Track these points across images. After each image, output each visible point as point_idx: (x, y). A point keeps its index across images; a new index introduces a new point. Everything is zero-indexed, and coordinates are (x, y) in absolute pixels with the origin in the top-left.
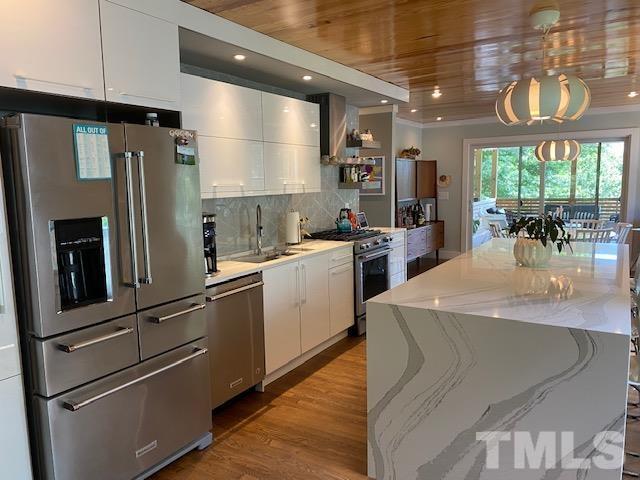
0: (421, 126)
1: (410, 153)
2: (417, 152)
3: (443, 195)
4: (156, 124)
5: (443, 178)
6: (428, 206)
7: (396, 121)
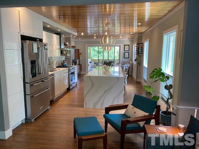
0: (75, 40)
1: (73, 47)
2: (75, 47)
3: (80, 58)
4: (39, 41)
5: (81, 54)
6: (77, 61)
7: (71, 39)
